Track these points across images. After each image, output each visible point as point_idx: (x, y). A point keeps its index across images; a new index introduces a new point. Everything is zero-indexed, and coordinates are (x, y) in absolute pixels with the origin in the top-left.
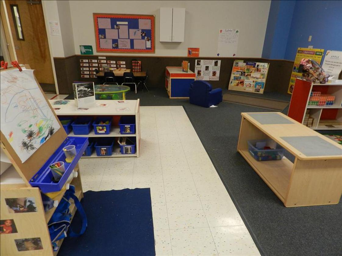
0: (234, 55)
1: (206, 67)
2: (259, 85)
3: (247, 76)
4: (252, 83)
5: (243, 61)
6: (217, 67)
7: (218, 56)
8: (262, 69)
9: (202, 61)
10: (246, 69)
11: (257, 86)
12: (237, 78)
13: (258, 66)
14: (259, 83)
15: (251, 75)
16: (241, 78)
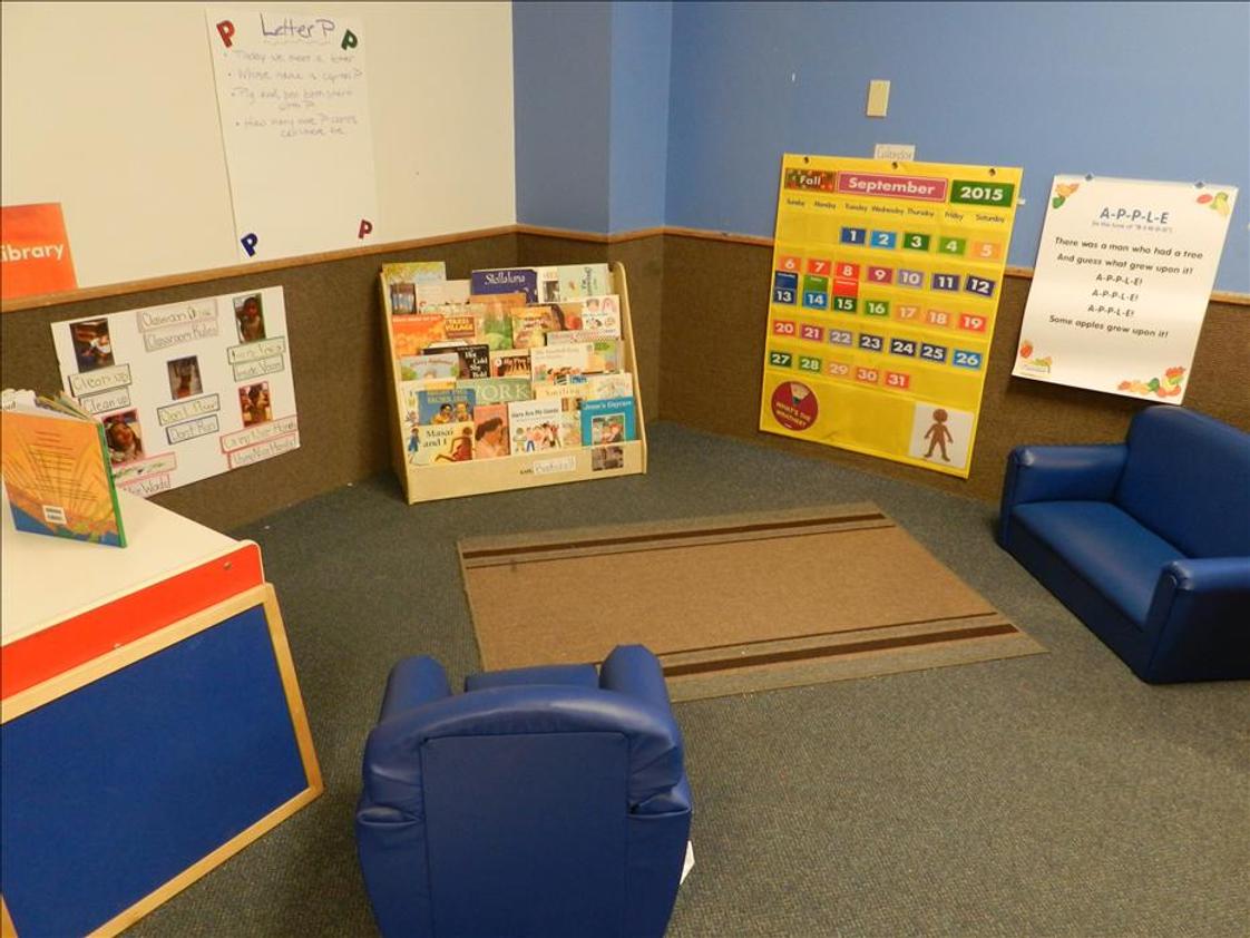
0: (365, 228)
1: (172, 365)
2: (607, 417)
3: (502, 371)
4: (559, 419)
5: (440, 267)
6: (263, 344)
7: (251, 252)
8: (585, 311)
9: (119, 322)
10: (481, 321)
11: (597, 432)
12: (444, 400)
13: (551, 286)
14: (604, 407)
15: (534, 364)
16: (471, 393)
